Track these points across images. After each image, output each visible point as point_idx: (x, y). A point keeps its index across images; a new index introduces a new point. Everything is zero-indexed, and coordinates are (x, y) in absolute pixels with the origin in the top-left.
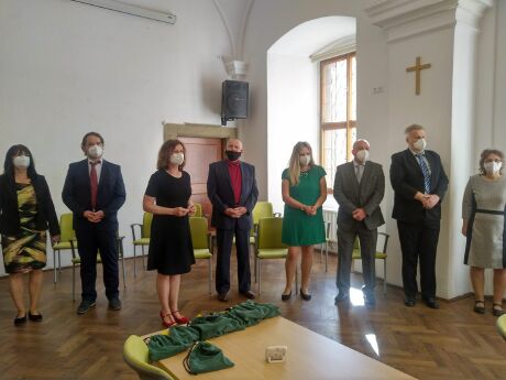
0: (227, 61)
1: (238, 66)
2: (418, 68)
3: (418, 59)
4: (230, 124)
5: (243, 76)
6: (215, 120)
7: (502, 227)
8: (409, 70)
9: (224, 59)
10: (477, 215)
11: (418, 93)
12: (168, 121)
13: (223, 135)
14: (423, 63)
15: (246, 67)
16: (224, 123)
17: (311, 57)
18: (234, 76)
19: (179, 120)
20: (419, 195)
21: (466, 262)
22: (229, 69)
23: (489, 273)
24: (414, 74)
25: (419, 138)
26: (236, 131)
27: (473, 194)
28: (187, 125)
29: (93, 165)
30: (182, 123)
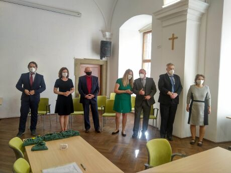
0: (103, 32)
1: (108, 34)
2: (173, 39)
3: (173, 34)
4: (104, 59)
5: (110, 39)
6: (97, 57)
7: (204, 108)
8: (170, 39)
10: (194, 102)
11: (173, 49)
12: (76, 57)
13: (101, 64)
14: (175, 36)
15: (112, 35)
16: (101, 58)
17: (139, 31)
18: (107, 38)
20: (169, 92)
21: (189, 123)
22: (104, 36)
23: (198, 128)
24: (171, 41)
25: (171, 69)
26: (106, 62)
27: (192, 93)
28: (85, 59)
29: (32, 75)
30: (82, 58)
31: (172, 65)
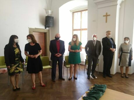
1: (50, 12)
2: (107, 16)
3: (107, 13)
4: (47, 28)
5: (51, 15)
7: (129, 56)
9: (45, 10)
10: (123, 53)
11: (106, 22)
12: (30, 27)
13: (45, 31)
14: (108, 14)
15: (52, 12)
17: (70, 11)
19: (33, 27)
21: (119, 65)
22: (47, 12)
23: (125, 68)
24: (105, 17)
26: (49, 30)
27: (122, 48)
28: (36, 28)
31: (110, 32)
